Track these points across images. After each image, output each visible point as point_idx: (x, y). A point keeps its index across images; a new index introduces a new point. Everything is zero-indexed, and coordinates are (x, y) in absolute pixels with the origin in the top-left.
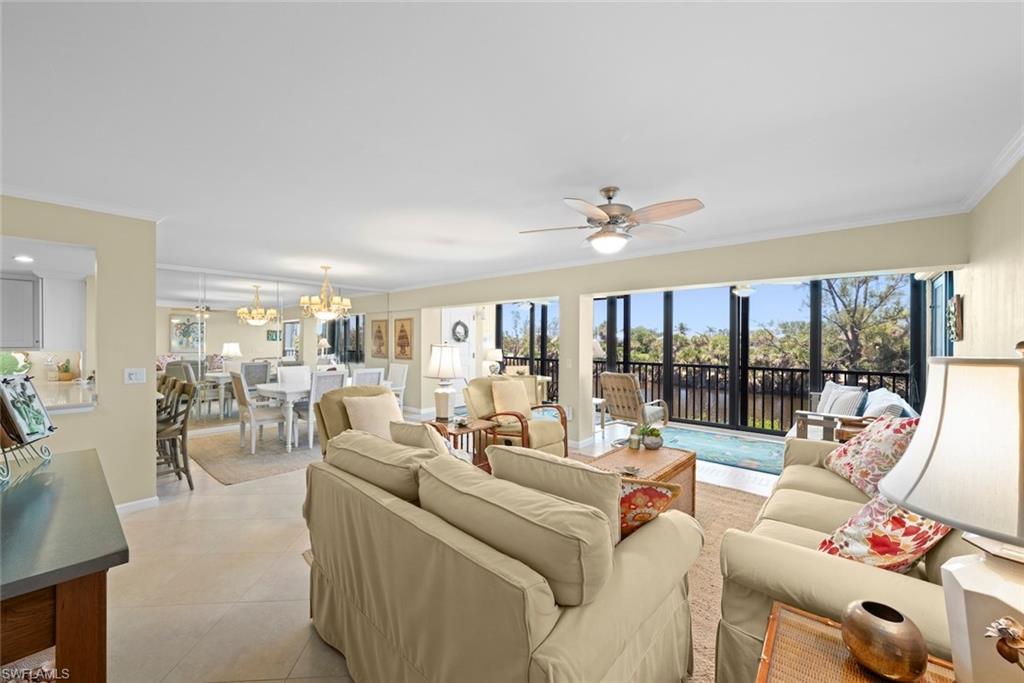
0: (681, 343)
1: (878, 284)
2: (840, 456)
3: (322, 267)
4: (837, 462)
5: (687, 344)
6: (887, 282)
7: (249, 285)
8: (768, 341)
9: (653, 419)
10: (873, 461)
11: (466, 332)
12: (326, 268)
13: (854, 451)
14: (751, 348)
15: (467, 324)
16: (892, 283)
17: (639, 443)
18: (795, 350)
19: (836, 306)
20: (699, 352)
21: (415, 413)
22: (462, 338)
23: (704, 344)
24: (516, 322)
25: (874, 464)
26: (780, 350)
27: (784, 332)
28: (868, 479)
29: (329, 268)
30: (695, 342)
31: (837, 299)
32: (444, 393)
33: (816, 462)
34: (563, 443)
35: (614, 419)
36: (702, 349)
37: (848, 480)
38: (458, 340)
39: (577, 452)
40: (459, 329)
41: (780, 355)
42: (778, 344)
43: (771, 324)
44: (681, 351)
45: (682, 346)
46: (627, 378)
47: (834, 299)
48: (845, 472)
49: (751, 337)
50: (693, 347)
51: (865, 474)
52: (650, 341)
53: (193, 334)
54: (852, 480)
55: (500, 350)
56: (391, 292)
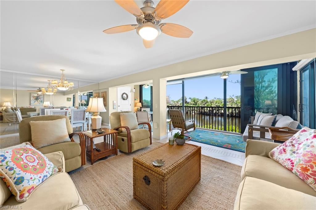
0: (206, 102)
1: (265, 83)
2: (281, 153)
3: (61, 70)
4: (279, 156)
5: (208, 102)
6: (268, 83)
7: (46, 80)
8: (232, 101)
9: (189, 127)
10: (310, 161)
11: (127, 96)
12: (63, 70)
13: (291, 150)
14: (227, 103)
15: (127, 94)
16: (269, 83)
17: (173, 142)
21: (107, 126)
22: (126, 99)
23: (213, 102)
25: (311, 163)
26: (236, 104)
27: (237, 99)
28: (308, 173)
29: (64, 70)
30: (210, 102)
32: (94, 119)
33: (264, 154)
34: (149, 139)
35: (174, 128)
36: (212, 104)
37: (291, 170)
38: (124, 99)
39: (158, 141)
40: (125, 95)
42: (235, 102)
44: (206, 104)
46: (178, 111)
48: (288, 164)
49: (227, 100)
50: (210, 103)
51: (306, 169)
52: (197, 102)
53: (39, 99)
54: (294, 171)
55: (141, 103)
56: (99, 82)
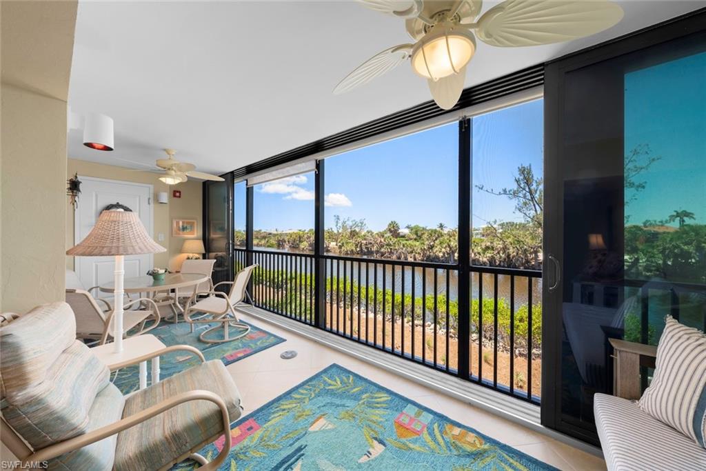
8: (493, 234)
18: (510, 240)
19: (536, 211)
20: (450, 241)
24: (337, 222)
26: (501, 239)
27: (502, 228)
31: (537, 206)
41: (501, 242)
42: (499, 235)
43: (495, 222)
44: (438, 240)
45: (439, 236)
47: (534, 205)
